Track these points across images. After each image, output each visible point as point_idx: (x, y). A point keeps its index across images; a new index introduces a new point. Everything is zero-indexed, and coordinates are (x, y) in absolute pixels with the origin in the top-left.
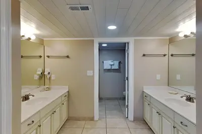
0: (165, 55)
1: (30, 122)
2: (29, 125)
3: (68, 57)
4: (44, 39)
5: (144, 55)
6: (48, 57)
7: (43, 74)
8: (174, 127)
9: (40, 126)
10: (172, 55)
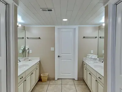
0: (96, 37)
1: (21, 77)
2: (20, 79)
3: (39, 38)
4: (25, 26)
5: (84, 37)
6: (28, 38)
7: (24, 49)
8: (96, 81)
9: (25, 80)
10: (100, 37)
